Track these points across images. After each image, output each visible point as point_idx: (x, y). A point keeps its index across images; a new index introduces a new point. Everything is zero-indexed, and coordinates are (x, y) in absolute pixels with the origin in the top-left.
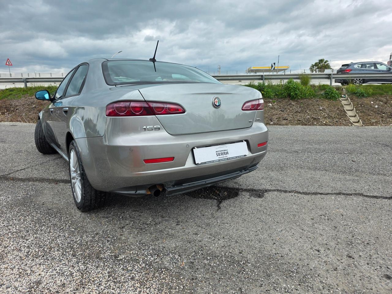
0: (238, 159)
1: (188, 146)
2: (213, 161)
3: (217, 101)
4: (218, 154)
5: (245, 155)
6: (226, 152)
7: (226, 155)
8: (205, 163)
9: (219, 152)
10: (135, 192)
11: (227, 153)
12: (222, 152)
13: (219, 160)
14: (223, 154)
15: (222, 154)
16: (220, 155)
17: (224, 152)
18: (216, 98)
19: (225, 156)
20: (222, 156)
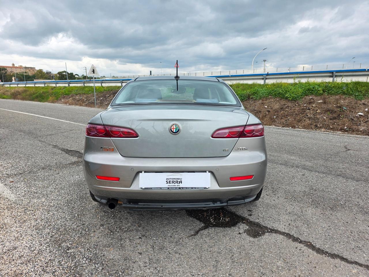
0: (194, 190)
1: (132, 170)
2: (161, 188)
3: (174, 127)
4: (168, 182)
5: (205, 188)
6: (179, 180)
7: (179, 184)
8: (151, 188)
9: (170, 180)
10: (100, 200)
11: (181, 182)
12: (174, 180)
13: (168, 188)
14: (175, 182)
15: (173, 182)
16: (171, 183)
17: (177, 180)
18: (174, 125)
19: (177, 184)
20: (173, 184)
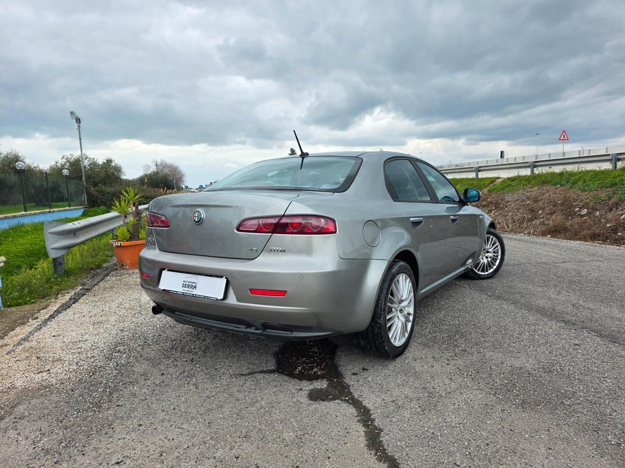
0: (210, 301)
3: (197, 215)
4: (184, 285)
6: (194, 285)
9: (186, 283)
11: (195, 287)
12: (190, 284)
13: (182, 293)
15: (188, 286)
18: (196, 212)
19: (191, 290)
20: (188, 289)
